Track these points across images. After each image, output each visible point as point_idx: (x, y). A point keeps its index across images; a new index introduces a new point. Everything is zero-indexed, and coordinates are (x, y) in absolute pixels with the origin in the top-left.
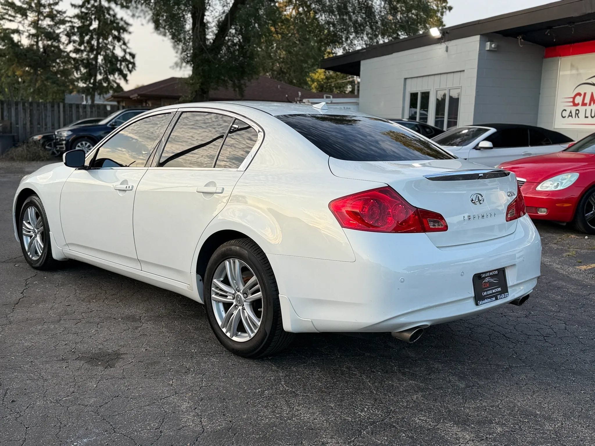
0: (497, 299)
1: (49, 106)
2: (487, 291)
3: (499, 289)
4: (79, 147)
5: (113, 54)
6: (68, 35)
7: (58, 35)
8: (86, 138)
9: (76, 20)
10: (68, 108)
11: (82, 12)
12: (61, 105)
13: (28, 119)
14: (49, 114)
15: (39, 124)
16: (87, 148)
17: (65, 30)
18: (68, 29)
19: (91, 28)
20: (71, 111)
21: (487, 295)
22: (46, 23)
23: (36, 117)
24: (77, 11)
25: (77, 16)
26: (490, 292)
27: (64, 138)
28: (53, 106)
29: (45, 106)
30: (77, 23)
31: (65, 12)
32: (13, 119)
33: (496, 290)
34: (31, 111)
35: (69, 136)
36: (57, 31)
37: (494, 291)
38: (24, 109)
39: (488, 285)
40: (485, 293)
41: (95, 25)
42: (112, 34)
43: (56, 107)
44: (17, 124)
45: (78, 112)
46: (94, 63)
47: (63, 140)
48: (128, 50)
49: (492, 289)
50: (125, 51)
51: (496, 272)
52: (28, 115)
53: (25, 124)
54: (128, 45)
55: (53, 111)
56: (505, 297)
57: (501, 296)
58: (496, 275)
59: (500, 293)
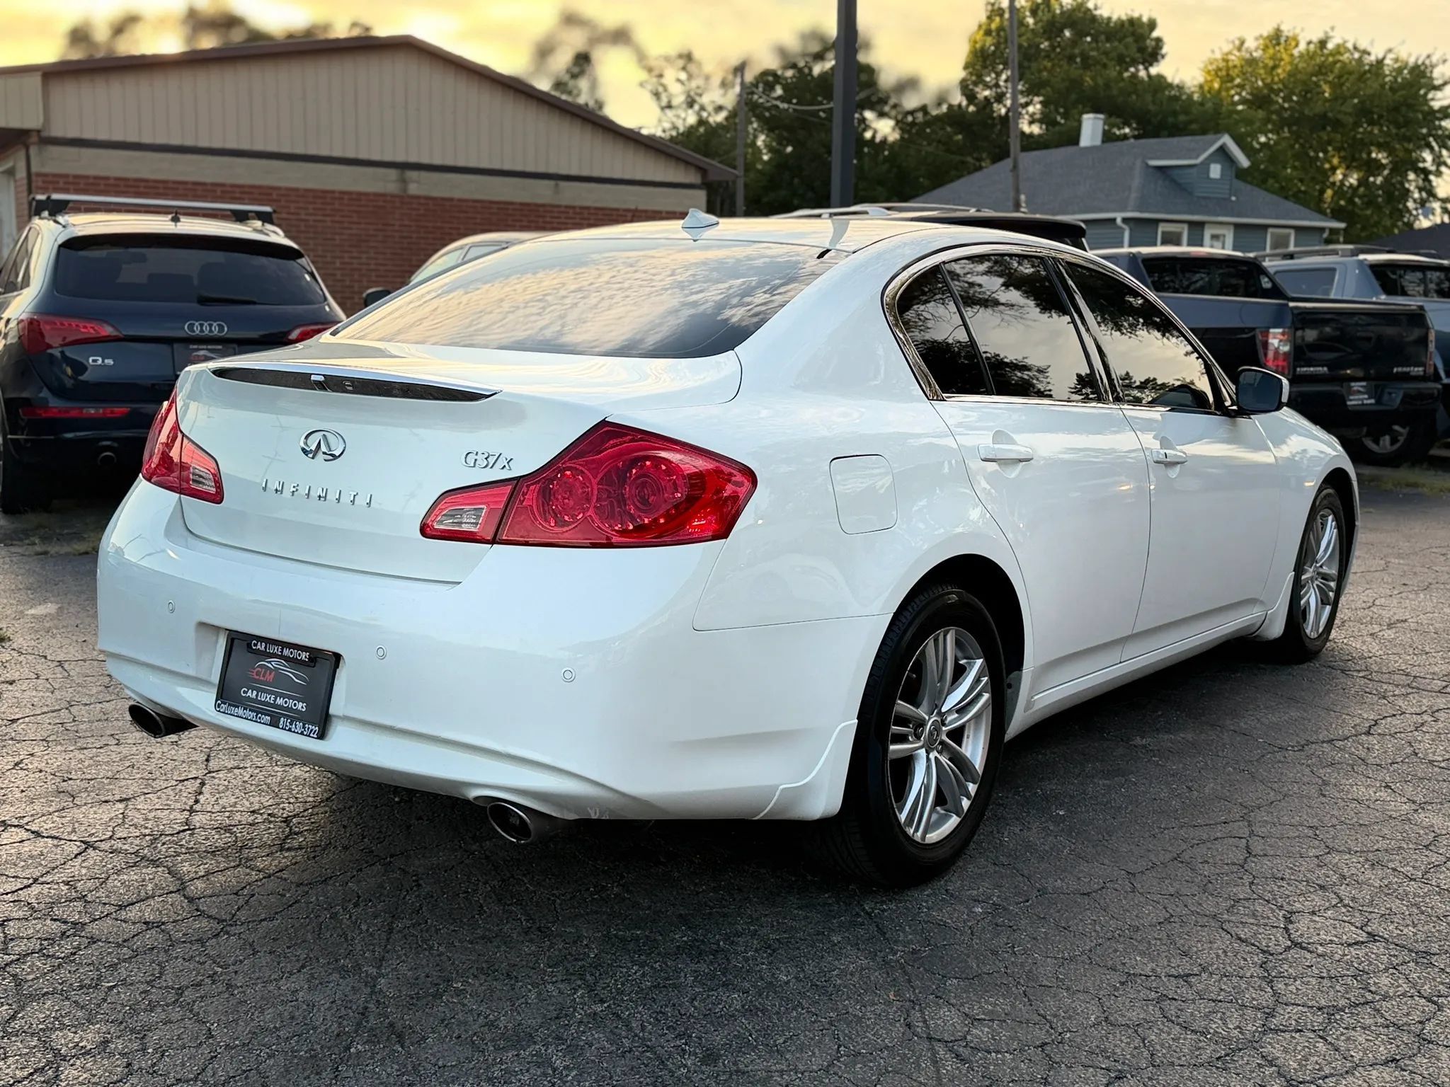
0: (274, 724)
2: (258, 690)
3: (301, 706)
21: (255, 701)
26: (270, 698)
33: (291, 703)
37: (279, 701)
39: (270, 677)
40: (252, 694)
49: (277, 695)
51: (304, 656)
56: (302, 733)
57: (291, 724)
58: (301, 662)
59: (295, 717)
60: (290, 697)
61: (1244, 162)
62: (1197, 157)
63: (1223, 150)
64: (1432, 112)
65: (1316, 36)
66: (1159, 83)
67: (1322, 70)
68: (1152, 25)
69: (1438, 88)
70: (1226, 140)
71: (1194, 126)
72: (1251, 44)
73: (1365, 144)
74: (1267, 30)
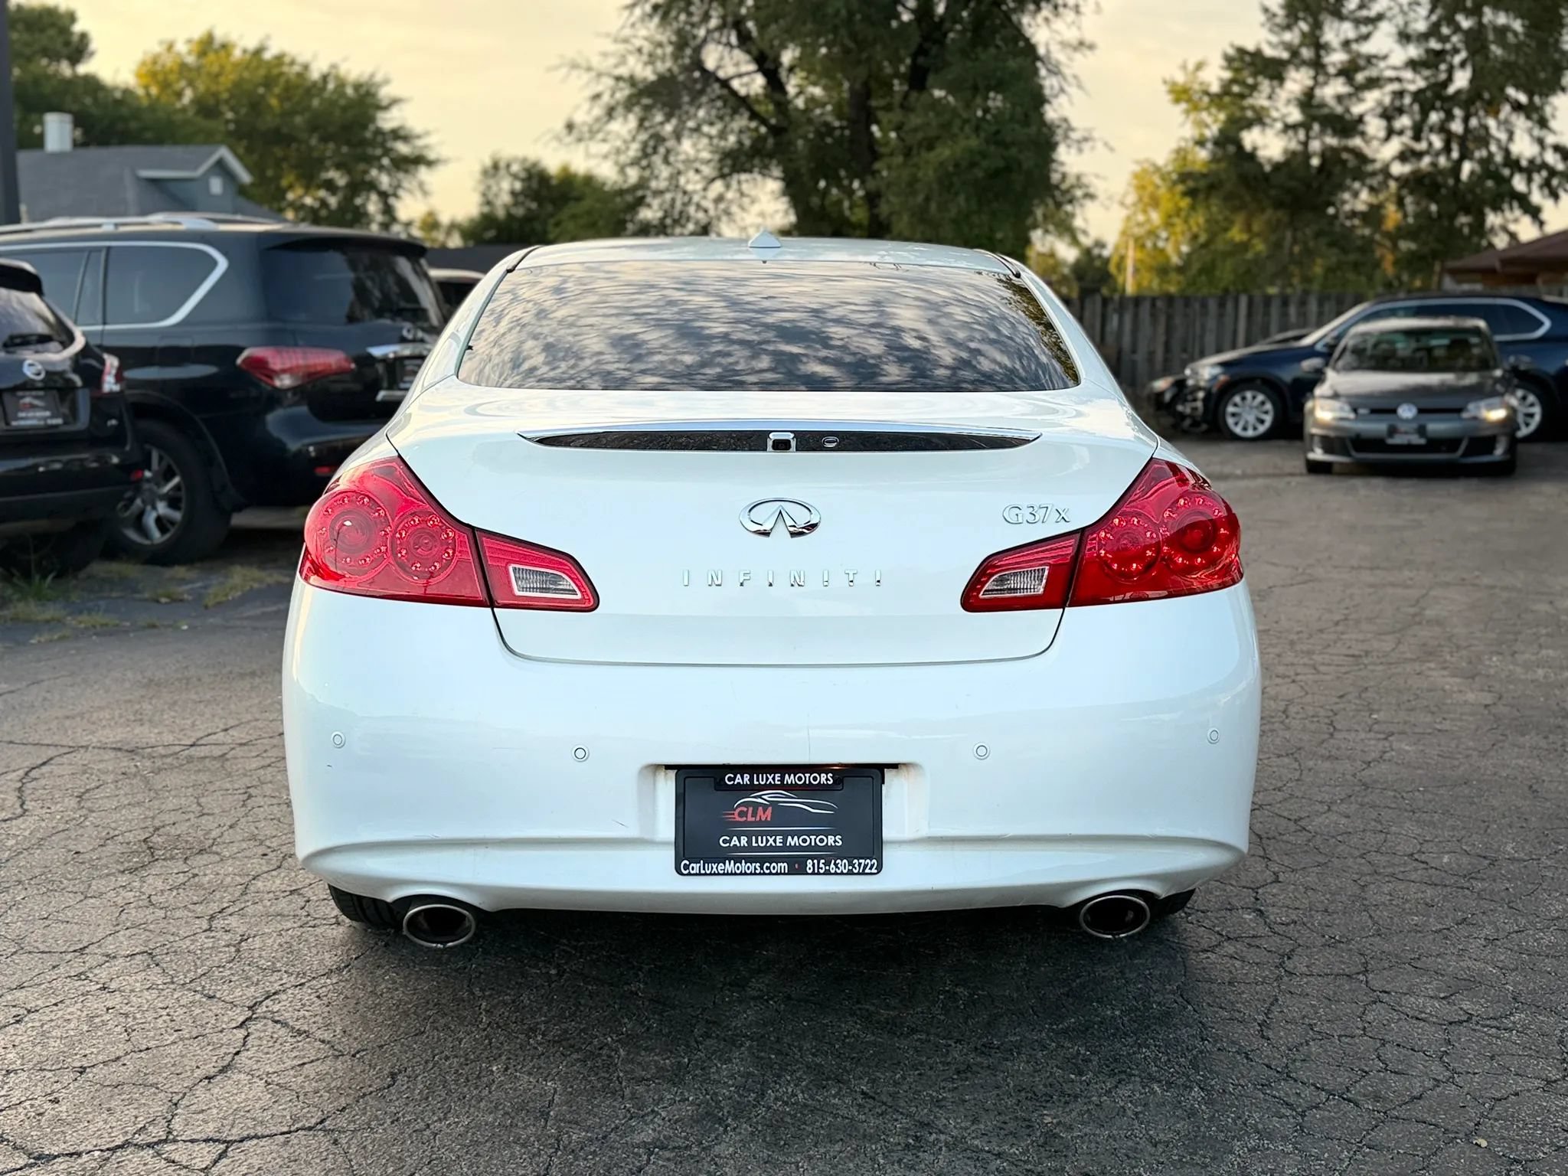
0: (796, 871)
1: (1212, 305)
2: (750, 835)
3: (832, 840)
4: (1236, 405)
5: (1507, 152)
6: (1388, 115)
7: (1360, 119)
8: (1259, 382)
9: (1408, 74)
10: (1259, 308)
11: (1429, 51)
12: (1243, 301)
13: (1161, 338)
14: (1211, 323)
15: (1185, 350)
16: (1257, 407)
17: (1380, 103)
18: (1387, 100)
19: (1451, 90)
20: (1267, 314)
21: (750, 848)
22: (1332, 90)
23: (1178, 334)
24: (1413, 51)
25: (1413, 65)
26: (772, 841)
27: (1202, 384)
28: (1222, 304)
29: (1204, 305)
30: (1416, 82)
31: (1385, 57)
32: (1127, 340)
33: (812, 840)
34: (1170, 318)
35: (1214, 378)
36: (1357, 109)
37: (792, 841)
38: (1154, 316)
39: (764, 816)
40: (739, 842)
41: (1462, 80)
42: (1507, 99)
43: (1230, 306)
44: (1134, 351)
45: (1285, 315)
46: (1451, 182)
47: (1200, 389)
48: (1550, 139)
49: (785, 835)
50: (1541, 142)
51: (825, 777)
52: (1161, 329)
53: (1151, 354)
54: (1553, 124)
55: (1221, 316)
56: (850, 873)
57: (827, 864)
58: (822, 788)
59: (831, 855)
60: (809, 833)
61: (245, 177)
62: (196, 168)
63: (221, 167)
64: (379, 132)
65: (251, 44)
66: (92, 84)
67: (269, 82)
68: (72, 17)
69: (386, 108)
70: (224, 152)
71: (149, 135)
72: (182, 48)
73: (320, 164)
74: (197, 33)
